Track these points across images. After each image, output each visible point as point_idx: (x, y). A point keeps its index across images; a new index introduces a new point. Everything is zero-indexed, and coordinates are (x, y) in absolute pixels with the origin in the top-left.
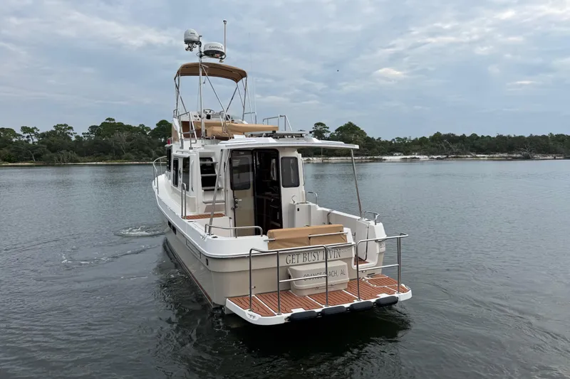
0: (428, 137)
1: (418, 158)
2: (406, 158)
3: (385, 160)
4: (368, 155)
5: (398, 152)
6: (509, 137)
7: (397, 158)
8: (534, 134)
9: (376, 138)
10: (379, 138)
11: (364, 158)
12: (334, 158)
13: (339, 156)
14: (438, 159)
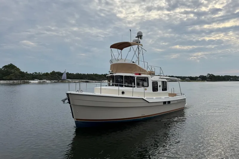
0: (49, 73)
1: (46, 82)
2: (41, 82)
3: (30, 82)
4: (21, 80)
5: (37, 79)
6: (81, 74)
7: (36, 81)
8: (89, 74)
9: (25, 72)
10: (27, 72)
11: (19, 81)
12: (2, 81)
13: (5, 80)
14: (54, 82)
